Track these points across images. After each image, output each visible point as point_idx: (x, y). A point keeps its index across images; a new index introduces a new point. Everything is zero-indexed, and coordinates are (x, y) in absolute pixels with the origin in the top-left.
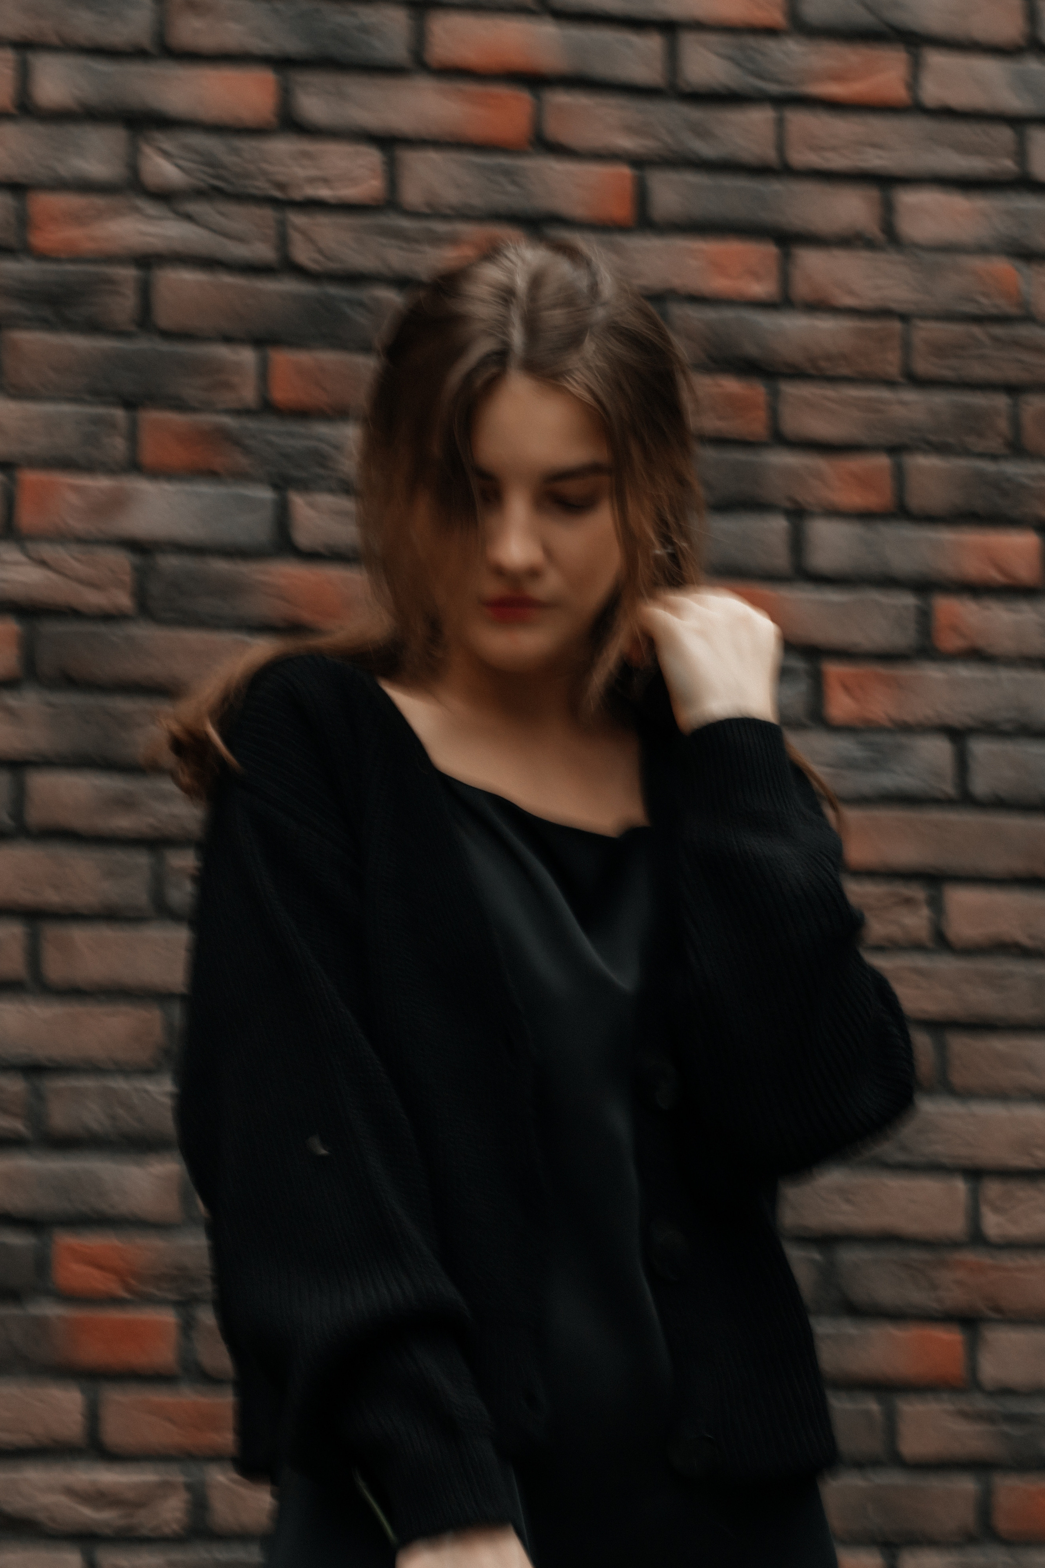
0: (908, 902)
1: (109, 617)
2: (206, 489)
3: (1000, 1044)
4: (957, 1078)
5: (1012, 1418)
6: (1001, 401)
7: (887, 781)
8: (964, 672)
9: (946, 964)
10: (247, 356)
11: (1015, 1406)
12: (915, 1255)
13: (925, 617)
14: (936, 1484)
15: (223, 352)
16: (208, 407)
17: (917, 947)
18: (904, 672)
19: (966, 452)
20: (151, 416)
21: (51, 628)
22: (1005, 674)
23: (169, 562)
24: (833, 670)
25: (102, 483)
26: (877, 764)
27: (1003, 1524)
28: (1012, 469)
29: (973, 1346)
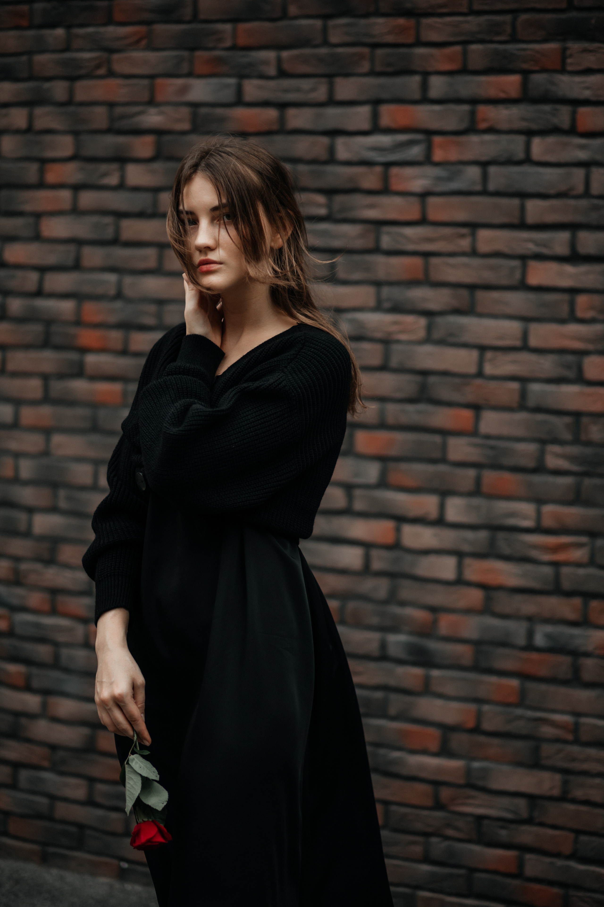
0: (463, 236)
1: (184, 133)
2: (214, 81)
3: (495, 295)
4: (479, 309)
5: (492, 448)
6: (508, 18)
7: (454, 186)
8: (487, 137)
9: (476, 262)
10: (228, 27)
11: (492, 443)
12: (457, 380)
13: (473, 114)
14: (461, 472)
15: (220, 26)
16: (213, 49)
17: (463, 254)
18: (463, 139)
19: (492, 42)
20: (198, 54)
21: (167, 138)
22: (504, 138)
23: (203, 110)
24: (437, 139)
25: (180, 82)
26: (450, 179)
27: (485, 489)
28: (510, 47)
29: (477, 418)
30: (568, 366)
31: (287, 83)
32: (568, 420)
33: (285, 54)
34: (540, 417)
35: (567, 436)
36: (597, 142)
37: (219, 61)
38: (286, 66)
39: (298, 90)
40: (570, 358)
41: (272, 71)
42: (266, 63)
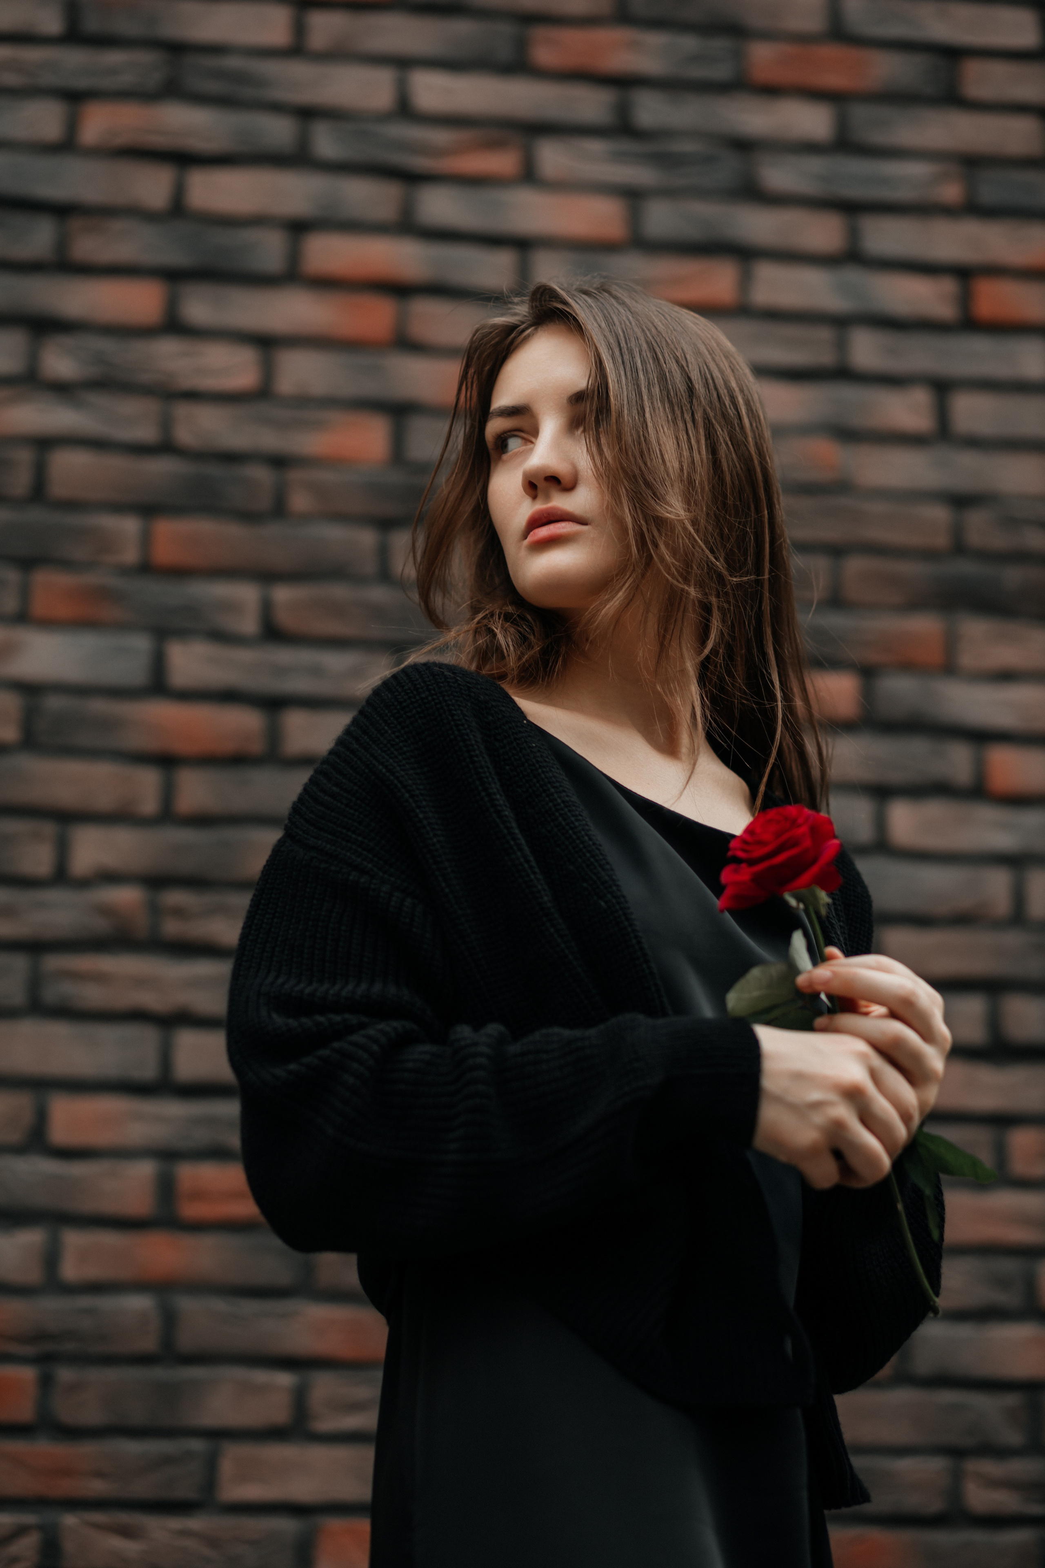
10: (128, 523)
15: (109, 522)
20: (45, 575)
30: (1001, 1282)
31: (285, 656)
32: (1012, 1400)
33: (283, 594)
34: (947, 1397)
35: (1013, 1437)
36: (1031, 818)
37: (103, 594)
38: (285, 619)
39: (316, 671)
40: (1009, 1266)
41: (249, 625)
42: (231, 607)
